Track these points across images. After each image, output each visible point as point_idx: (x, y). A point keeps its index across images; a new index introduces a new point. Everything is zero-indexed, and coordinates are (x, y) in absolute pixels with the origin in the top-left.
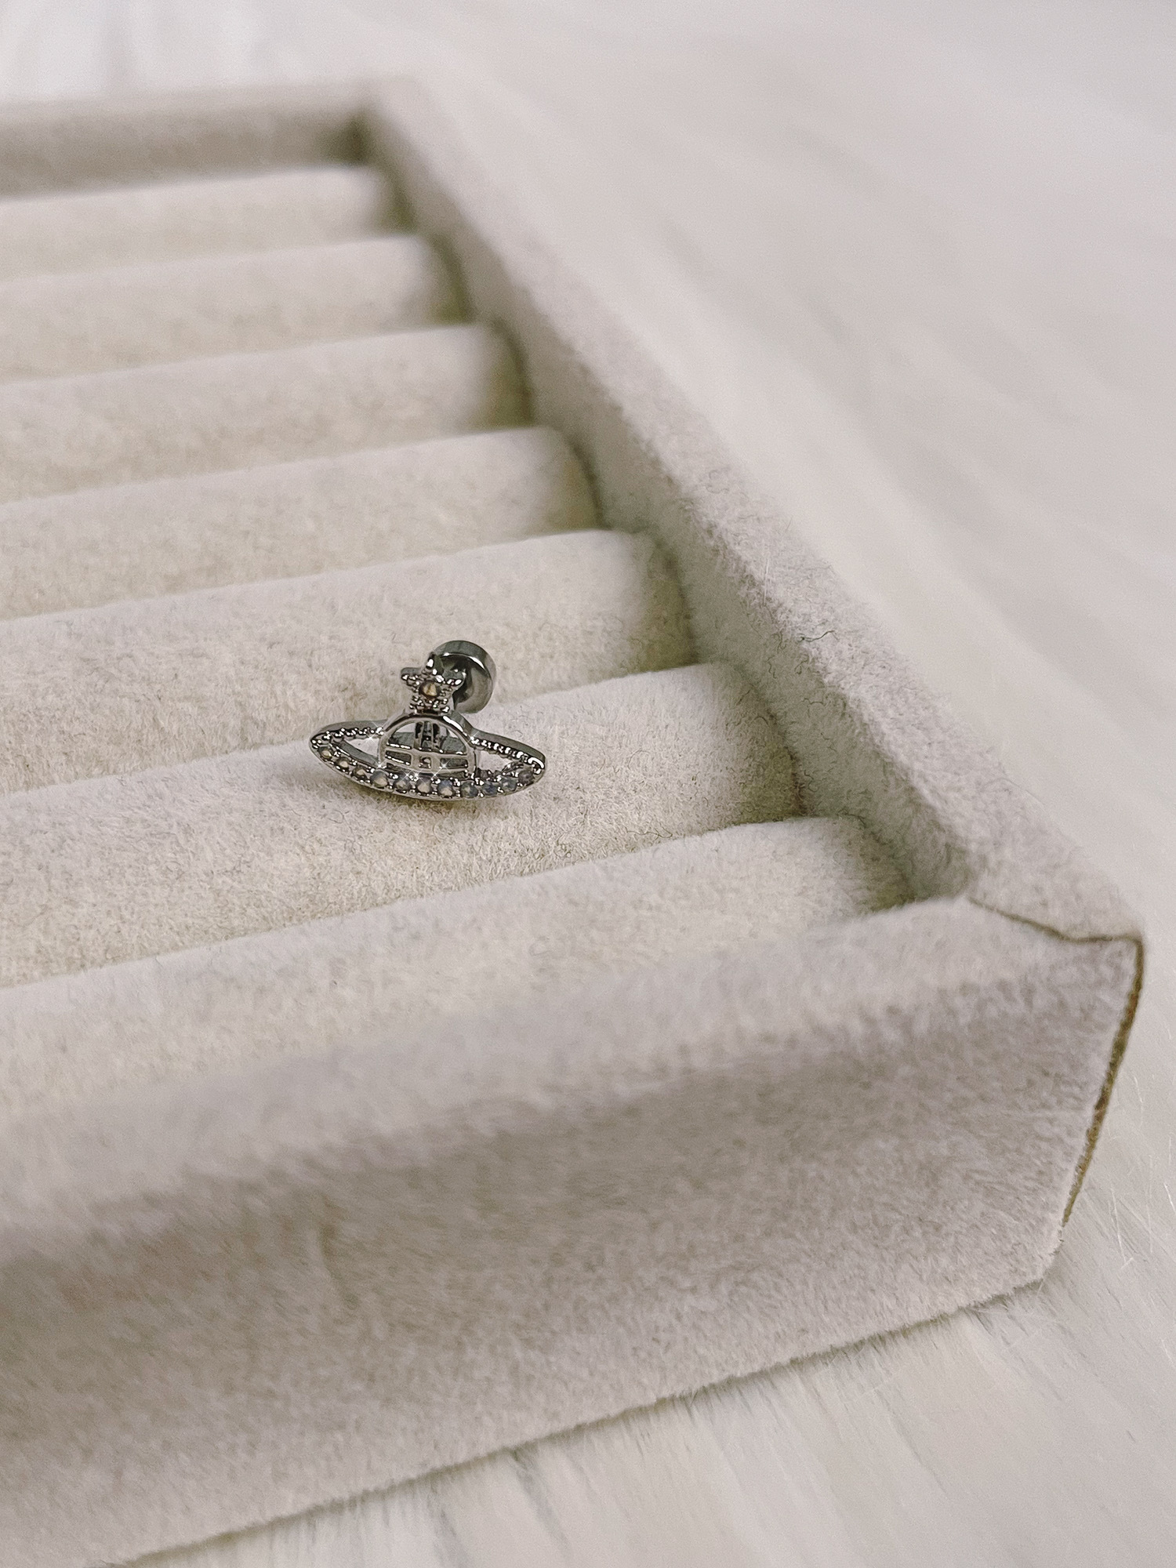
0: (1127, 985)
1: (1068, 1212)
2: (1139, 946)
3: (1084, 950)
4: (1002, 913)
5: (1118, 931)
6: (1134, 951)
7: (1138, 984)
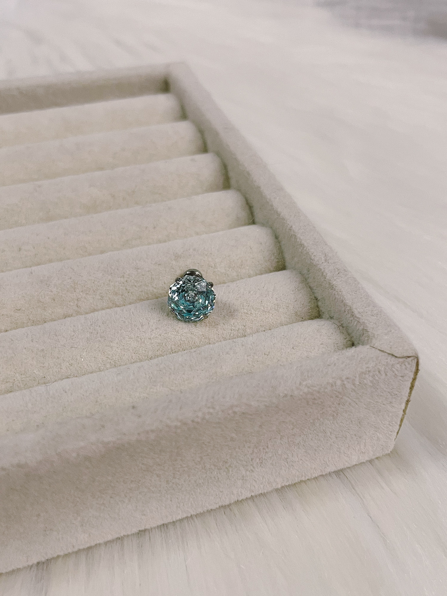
0: (414, 369)
1: (398, 433)
2: (417, 358)
3: (401, 360)
4: (379, 350)
5: (411, 355)
6: (416, 360)
7: (417, 370)
